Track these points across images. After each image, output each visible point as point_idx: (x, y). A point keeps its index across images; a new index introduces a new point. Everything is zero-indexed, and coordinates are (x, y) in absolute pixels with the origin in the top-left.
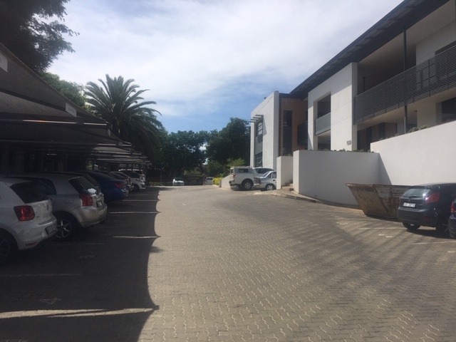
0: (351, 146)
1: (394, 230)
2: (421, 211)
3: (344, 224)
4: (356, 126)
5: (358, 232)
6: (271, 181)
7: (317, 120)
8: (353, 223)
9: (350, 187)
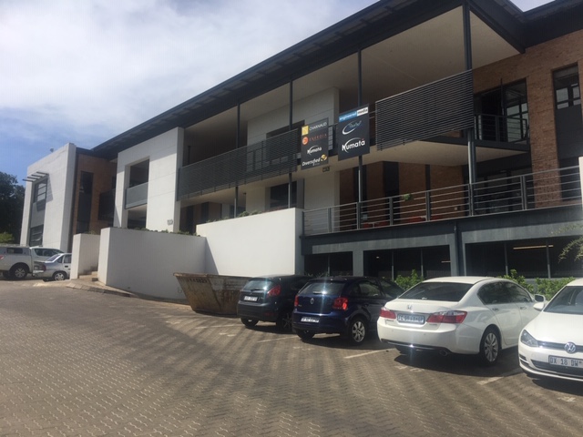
0: (172, 226)
1: (233, 328)
2: (263, 305)
3: (176, 324)
4: (179, 202)
5: (197, 332)
6: (62, 267)
7: (129, 190)
8: (184, 321)
9: (179, 278)
